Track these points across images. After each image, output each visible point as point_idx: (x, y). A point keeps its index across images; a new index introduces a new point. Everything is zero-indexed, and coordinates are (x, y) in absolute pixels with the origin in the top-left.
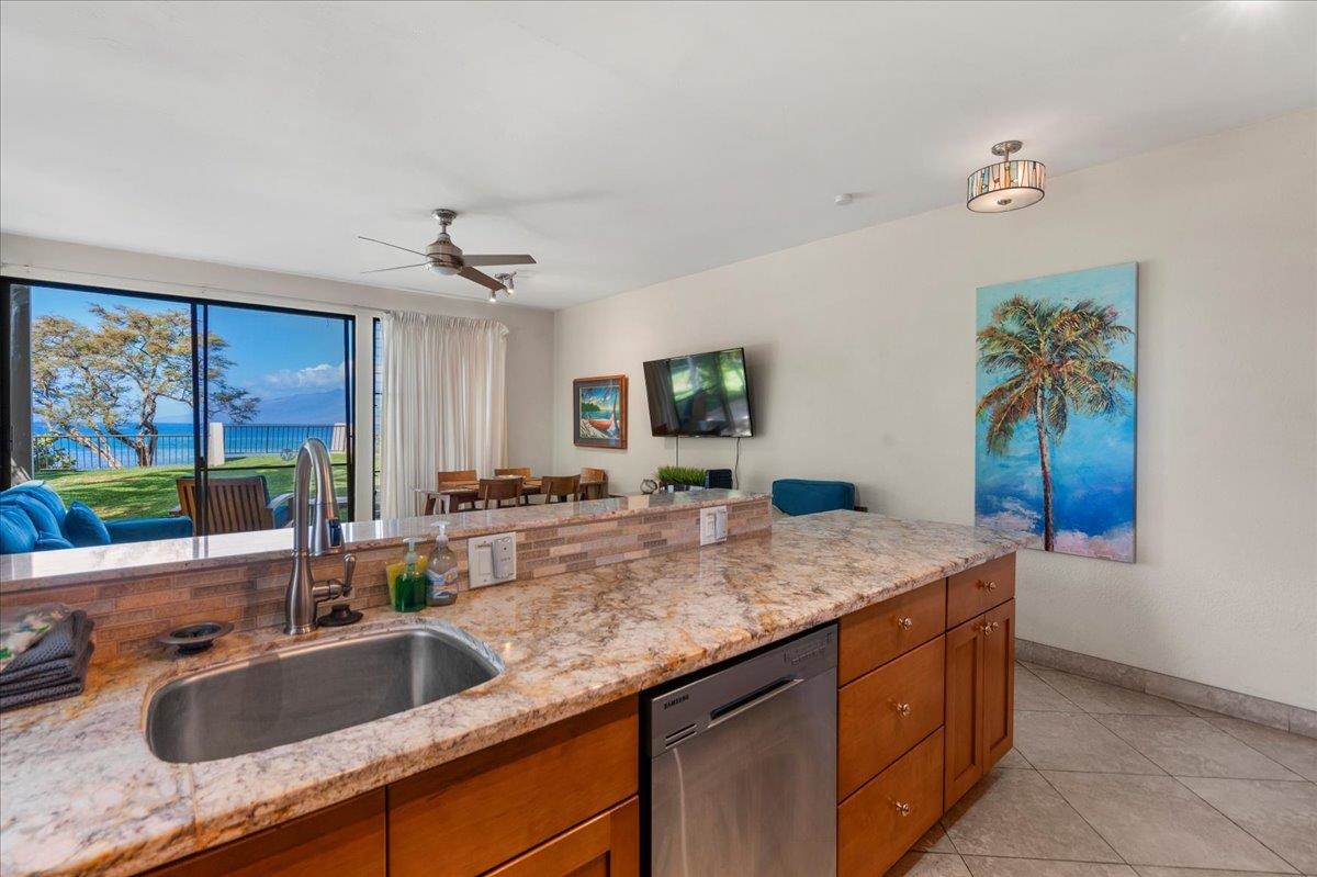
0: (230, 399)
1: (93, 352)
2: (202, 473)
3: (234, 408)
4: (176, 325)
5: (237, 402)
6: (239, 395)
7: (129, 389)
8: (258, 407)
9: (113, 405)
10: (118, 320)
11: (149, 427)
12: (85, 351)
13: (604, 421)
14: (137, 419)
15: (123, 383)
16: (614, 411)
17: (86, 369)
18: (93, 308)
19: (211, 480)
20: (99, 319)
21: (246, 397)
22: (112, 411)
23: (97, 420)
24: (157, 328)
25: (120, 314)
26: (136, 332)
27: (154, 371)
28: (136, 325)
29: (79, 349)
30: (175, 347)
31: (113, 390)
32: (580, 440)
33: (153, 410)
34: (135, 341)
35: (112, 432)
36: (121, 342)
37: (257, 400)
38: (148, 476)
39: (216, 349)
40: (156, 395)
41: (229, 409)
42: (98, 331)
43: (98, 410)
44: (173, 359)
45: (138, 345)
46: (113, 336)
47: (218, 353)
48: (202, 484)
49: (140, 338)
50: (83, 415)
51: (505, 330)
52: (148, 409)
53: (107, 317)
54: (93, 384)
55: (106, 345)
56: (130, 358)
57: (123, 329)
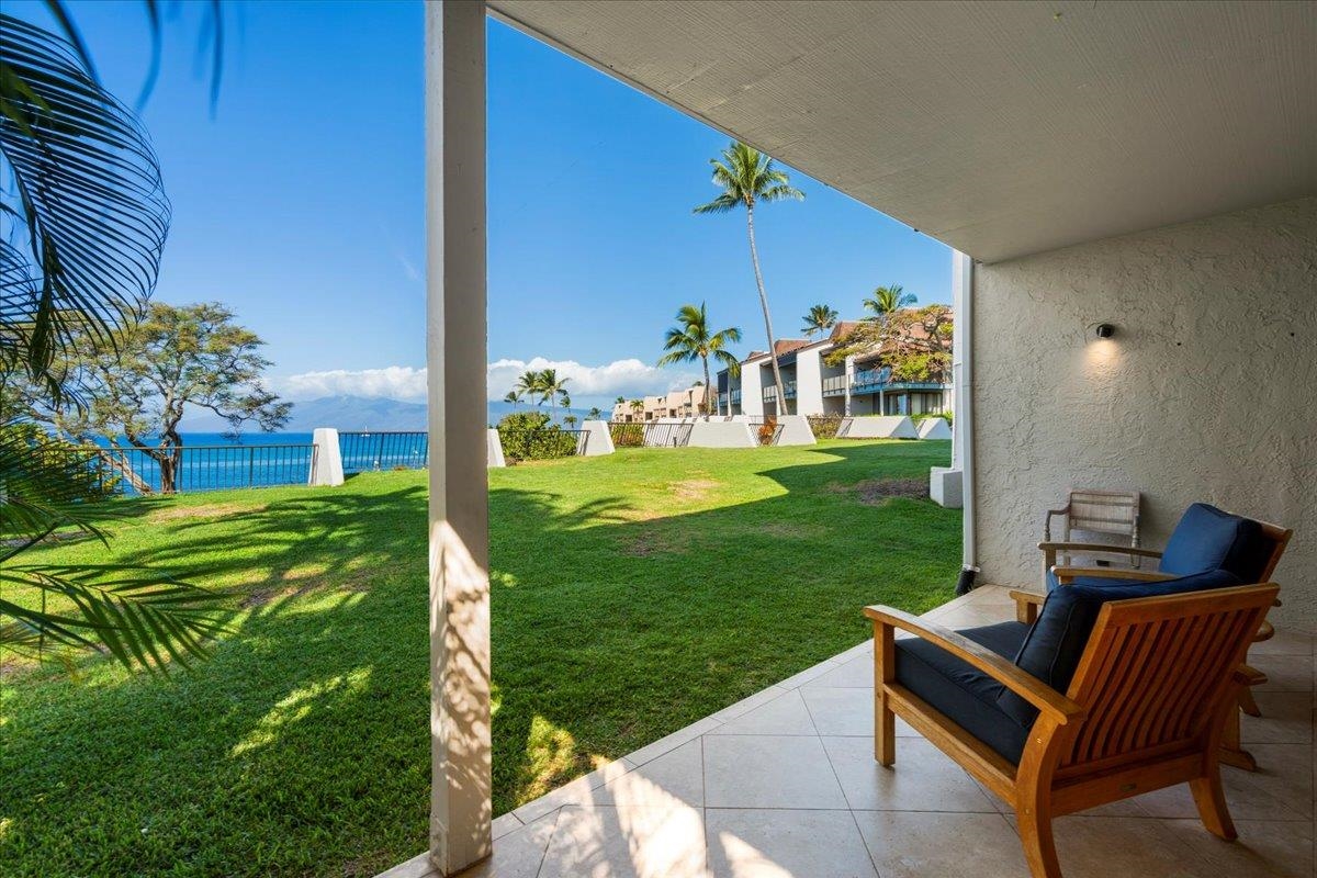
0: (258, 403)
3: (266, 414)
4: (204, 320)
5: (267, 408)
6: (268, 400)
7: (152, 393)
8: (290, 412)
9: (138, 411)
11: (172, 435)
14: (162, 429)
15: (146, 386)
17: (107, 371)
21: (277, 402)
22: (136, 418)
24: (183, 323)
26: (160, 327)
27: (179, 373)
28: (160, 319)
31: (138, 393)
33: (178, 418)
34: (159, 338)
35: (135, 443)
36: (145, 339)
37: (290, 405)
39: (250, 347)
40: (182, 399)
41: (258, 416)
45: (162, 343)
46: (137, 333)
47: (252, 352)
49: (164, 334)
52: (172, 417)
54: (114, 386)
56: (153, 356)
57: (146, 323)
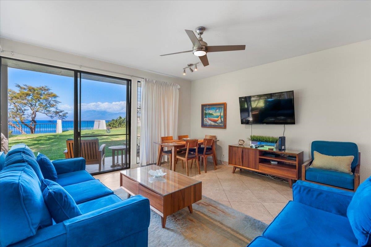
0: (58, 113)
1: (17, 99)
2: (79, 139)
4: (42, 90)
5: (61, 114)
6: (61, 112)
7: (28, 110)
8: (67, 115)
9: (23, 115)
10: (25, 89)
11: (34, 121)
12: (14, 98)
13: (216, 119)
14: (30, 119)
15: (26, 108)
16: (220, 115)
17: (15, 104)
18: (17, 85)
19: (82, 140)
20: (19, 89)
21: (63, 112)
22: (23, 116)
23: (18, 119)
24: (36, 91)
25: (25, 87)
26: (30, 92)
27: (36, 104)
28: (30, 90)
29: (12, 97)
30: (42, 97)
31: (23, 110)
32: (203, 125)
33: (35, 116)
34: (30, 95)
35: (23, 123)
36: (25, 95)
37: (67, 113)
38: (39, 137)
40: (36, 111)
41: (58, 116)
42: (18, 92)
43: (19, 116)
44: (41, 100)
45: (31, 97)
46: (23, 94)
47: (55, 99)
48: (79, 142)
49: (31, 94)
50: (14, 118)
51: (179, 87)
52: (33, 116)
53: (21, 88)
54: (17, 108)
55: (21, 96)
56: (28, 100)
57: (26, 91)
